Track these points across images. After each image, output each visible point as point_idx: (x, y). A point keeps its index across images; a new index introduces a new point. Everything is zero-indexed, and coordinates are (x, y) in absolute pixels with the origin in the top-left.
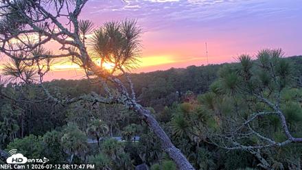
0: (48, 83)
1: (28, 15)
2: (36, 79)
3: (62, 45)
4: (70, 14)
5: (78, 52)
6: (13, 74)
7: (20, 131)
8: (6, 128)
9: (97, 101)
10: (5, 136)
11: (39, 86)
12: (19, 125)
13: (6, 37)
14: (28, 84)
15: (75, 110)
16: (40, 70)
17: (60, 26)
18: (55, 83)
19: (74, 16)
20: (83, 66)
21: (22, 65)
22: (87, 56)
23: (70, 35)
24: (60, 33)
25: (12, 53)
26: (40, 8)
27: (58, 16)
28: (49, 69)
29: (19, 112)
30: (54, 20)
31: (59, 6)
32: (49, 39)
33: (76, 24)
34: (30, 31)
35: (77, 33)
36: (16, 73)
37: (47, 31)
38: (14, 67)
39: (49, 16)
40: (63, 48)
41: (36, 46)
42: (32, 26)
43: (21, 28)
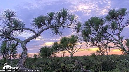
0: (109, 55)
1: (104, 35)
2: (106, 54)
3: (114, 44)
4: (117, 34)
5: (120, 46)
6: (99, 52)
7: (101, 69)
8: (97, 68)
9: (127, 62)
10: (96, 70)
11: (107, 56)
12: (101, 67)
13: (97, 42)
14: (103, 55)
15: (119, 64)
16: (107, 51)
17: (113, 38)
18: (112, 55)
19: (118, 35)
20: (122, 51)
21: (101, 49)
22: (123, 47)
23: (117, 41)
24: (114, 40)
25: (99, 46)
26: (107, 33)
27: (113, 35)
28: (110, 51)
29: (101, 63)
30: (112, 36)
31: (113, 32)
32: (110, 42)
33: (119, 37)
34: (104, 40)
35: (120, 40)
36: (100, 52)
37: (110, 39)
38: (99, 50)
39: (110, 35)
40: (115, 45)
41: (106, 44)
42: (105, 38)
43: (101, 39)
